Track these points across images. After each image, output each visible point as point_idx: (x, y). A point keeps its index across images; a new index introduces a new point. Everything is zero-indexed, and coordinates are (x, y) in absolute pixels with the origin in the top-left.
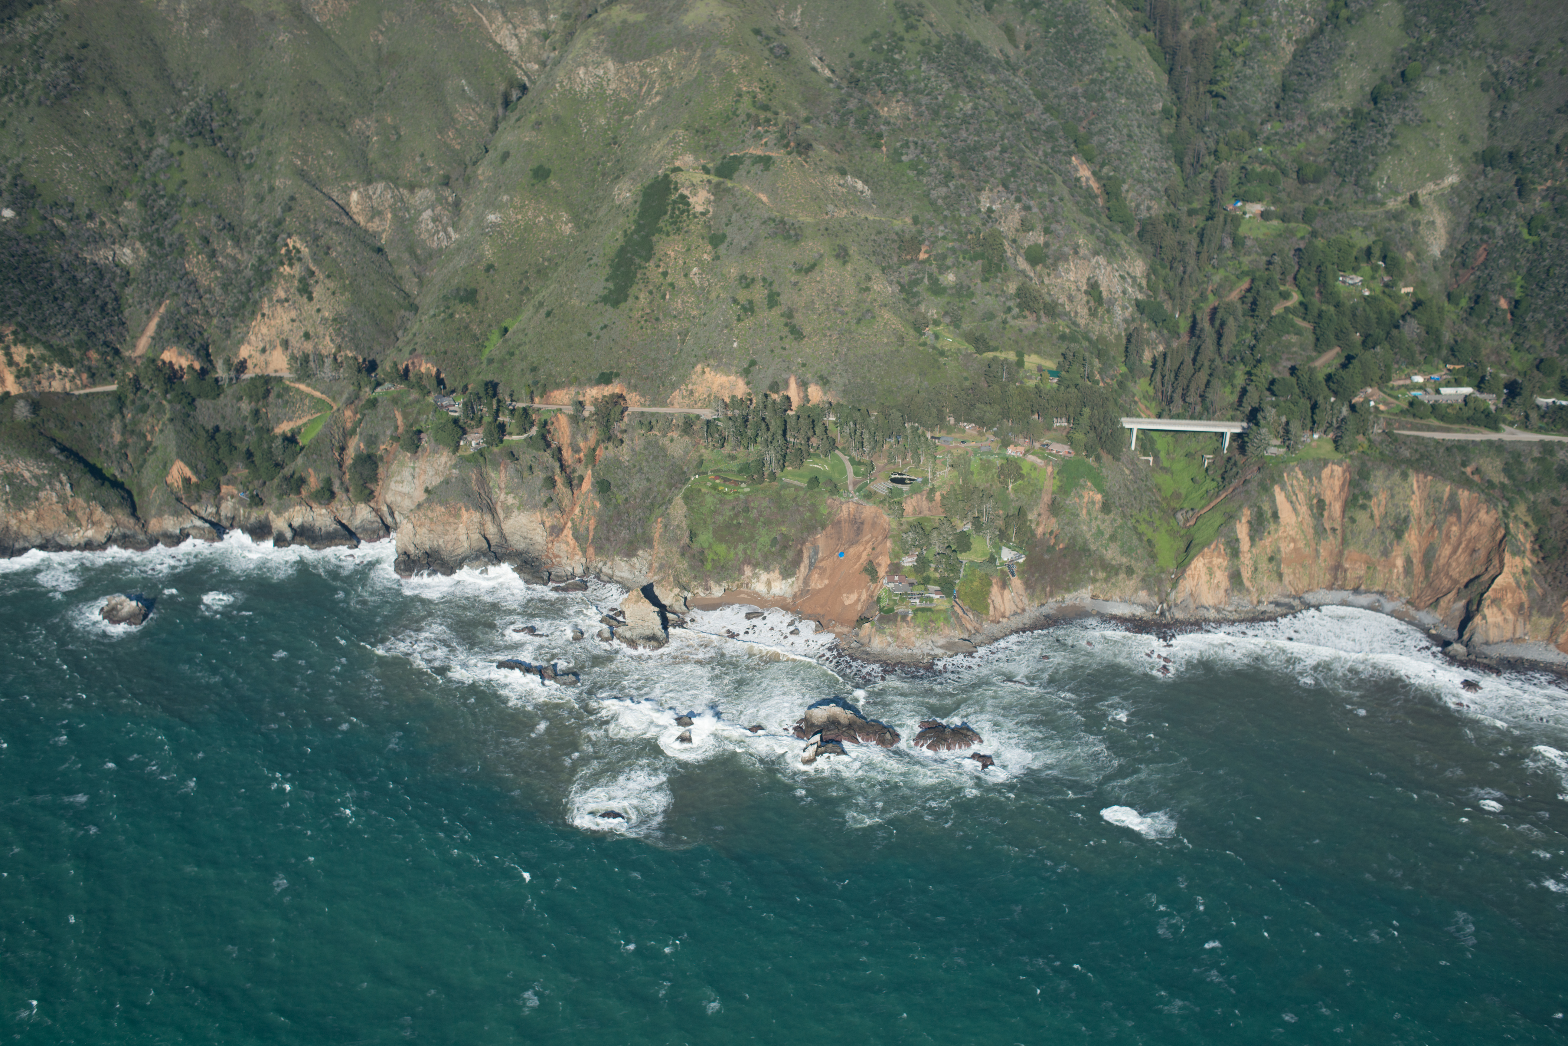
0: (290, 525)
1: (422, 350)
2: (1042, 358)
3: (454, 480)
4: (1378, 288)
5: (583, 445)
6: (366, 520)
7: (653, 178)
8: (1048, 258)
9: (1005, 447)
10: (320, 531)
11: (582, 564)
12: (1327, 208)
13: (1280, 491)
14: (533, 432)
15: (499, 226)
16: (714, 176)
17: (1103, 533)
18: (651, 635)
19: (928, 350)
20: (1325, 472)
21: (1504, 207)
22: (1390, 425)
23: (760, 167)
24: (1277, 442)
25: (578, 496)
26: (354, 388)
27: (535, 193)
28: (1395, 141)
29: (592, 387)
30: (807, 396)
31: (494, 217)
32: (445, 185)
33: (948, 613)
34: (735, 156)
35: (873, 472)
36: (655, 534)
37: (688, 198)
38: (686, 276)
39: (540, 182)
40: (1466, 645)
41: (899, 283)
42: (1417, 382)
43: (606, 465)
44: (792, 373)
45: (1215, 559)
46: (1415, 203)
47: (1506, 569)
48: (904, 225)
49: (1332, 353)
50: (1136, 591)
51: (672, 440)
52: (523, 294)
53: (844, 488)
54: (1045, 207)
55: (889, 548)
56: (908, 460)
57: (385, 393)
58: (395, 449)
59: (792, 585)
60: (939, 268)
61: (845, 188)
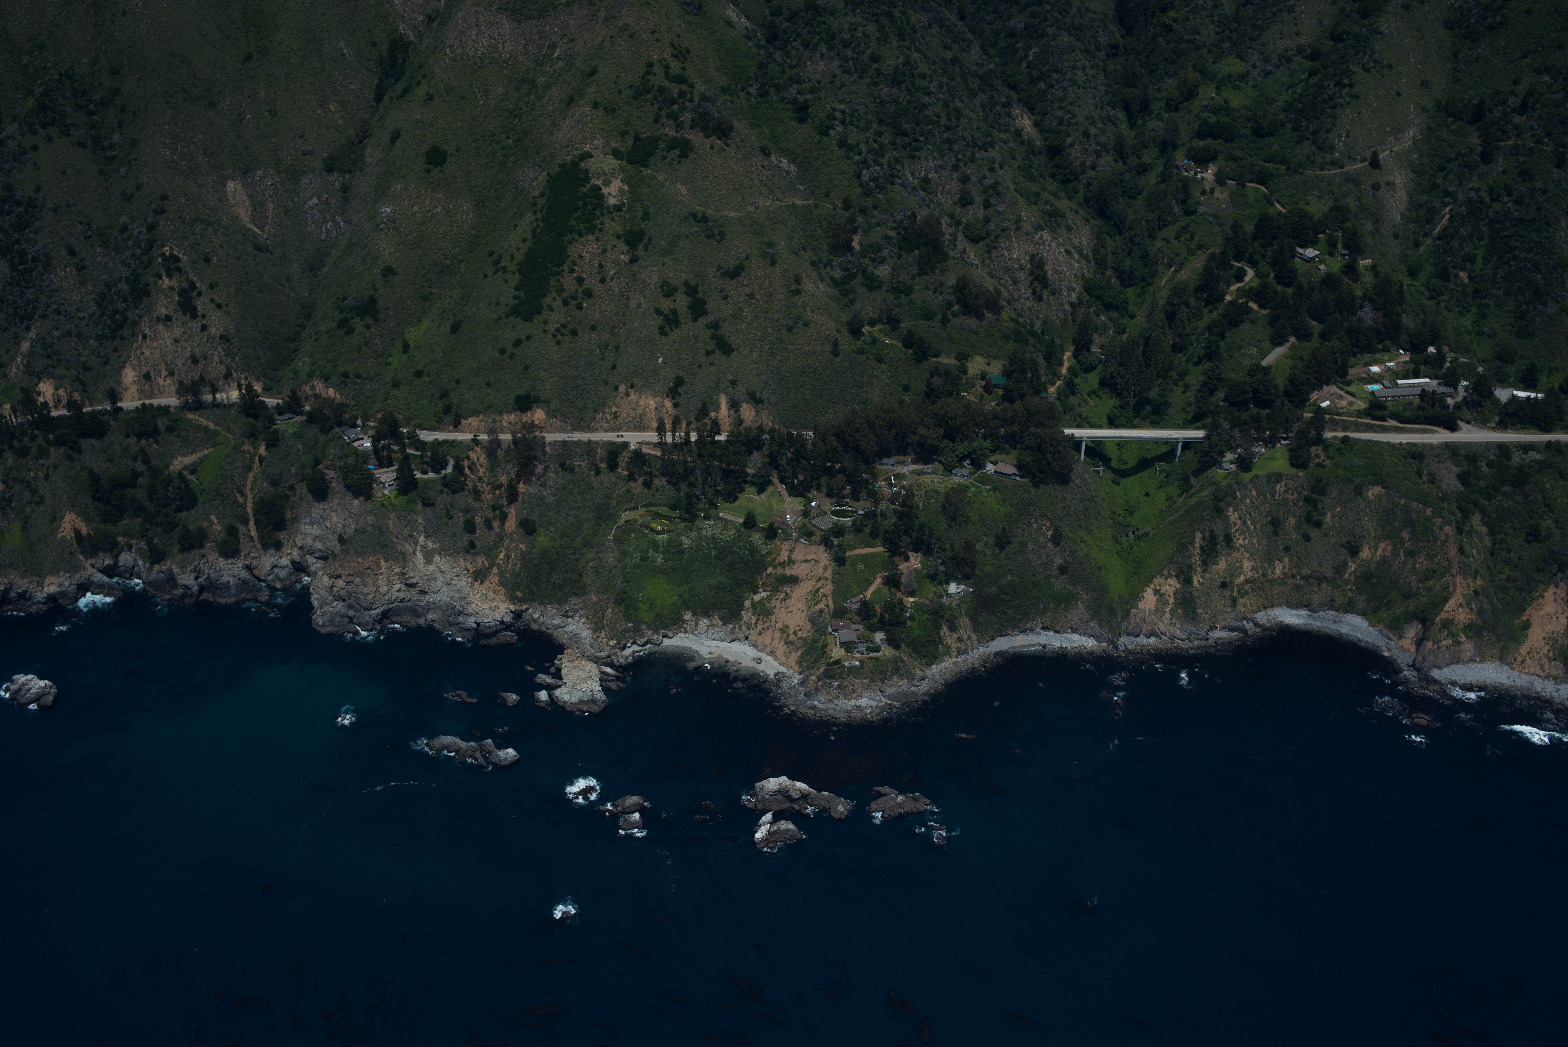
0: (196, 578)
1: (321, 372)
2: (986, 361)
3: (369, 528)
4: (1335, 264)
5: (503, 479)
6: (276, 566)
7: (560, 166)
8: (988, 234)
9: (949, 470)
10: (229, 582)
11: (511, 612)
12: (1283, 167)
13: (1234, 511)
14: (449, 469)
15: (394, 221)
16: (628, 162)
17: (1053, 562)
18: (590, 698)
19: (864, 358)
20: (1280, 488)
21: (1466, 167)
22: (1345, 428)
23: (676, 152)
24: (1229, 456)
25: (501, 537)
26: (251, 420)
27: (431, 180)
28: (1354, 91)
29: (509, 412)
30: (739, 416)
31: (388, 210)
32: (329, 170)
33: (896, 661)
34: (649, 137)
35: (813, 504)
36: (587, 580)
37: (600, 189)
38: (603, 281)
39: (436, 167)
40: (1418, 670)
41: (831, 278)
42: (1375, 373)
43: (529, 503)
44: (722, 391)
45: (1167, 587)
46: (1375, 163)
47: (1458, 591)
48: (835, 209)
49: (1288, 345)
50: (1087, 622)
51: (598, 472)
52: (425, 299)
53: (783, 523)
54: (984, 177)
55: (834, 590)
56: (848, 490)
57: (286, 425)
58: (302, 489)
59: (732, 631)
60: (873, 260)
61: (769, 170)
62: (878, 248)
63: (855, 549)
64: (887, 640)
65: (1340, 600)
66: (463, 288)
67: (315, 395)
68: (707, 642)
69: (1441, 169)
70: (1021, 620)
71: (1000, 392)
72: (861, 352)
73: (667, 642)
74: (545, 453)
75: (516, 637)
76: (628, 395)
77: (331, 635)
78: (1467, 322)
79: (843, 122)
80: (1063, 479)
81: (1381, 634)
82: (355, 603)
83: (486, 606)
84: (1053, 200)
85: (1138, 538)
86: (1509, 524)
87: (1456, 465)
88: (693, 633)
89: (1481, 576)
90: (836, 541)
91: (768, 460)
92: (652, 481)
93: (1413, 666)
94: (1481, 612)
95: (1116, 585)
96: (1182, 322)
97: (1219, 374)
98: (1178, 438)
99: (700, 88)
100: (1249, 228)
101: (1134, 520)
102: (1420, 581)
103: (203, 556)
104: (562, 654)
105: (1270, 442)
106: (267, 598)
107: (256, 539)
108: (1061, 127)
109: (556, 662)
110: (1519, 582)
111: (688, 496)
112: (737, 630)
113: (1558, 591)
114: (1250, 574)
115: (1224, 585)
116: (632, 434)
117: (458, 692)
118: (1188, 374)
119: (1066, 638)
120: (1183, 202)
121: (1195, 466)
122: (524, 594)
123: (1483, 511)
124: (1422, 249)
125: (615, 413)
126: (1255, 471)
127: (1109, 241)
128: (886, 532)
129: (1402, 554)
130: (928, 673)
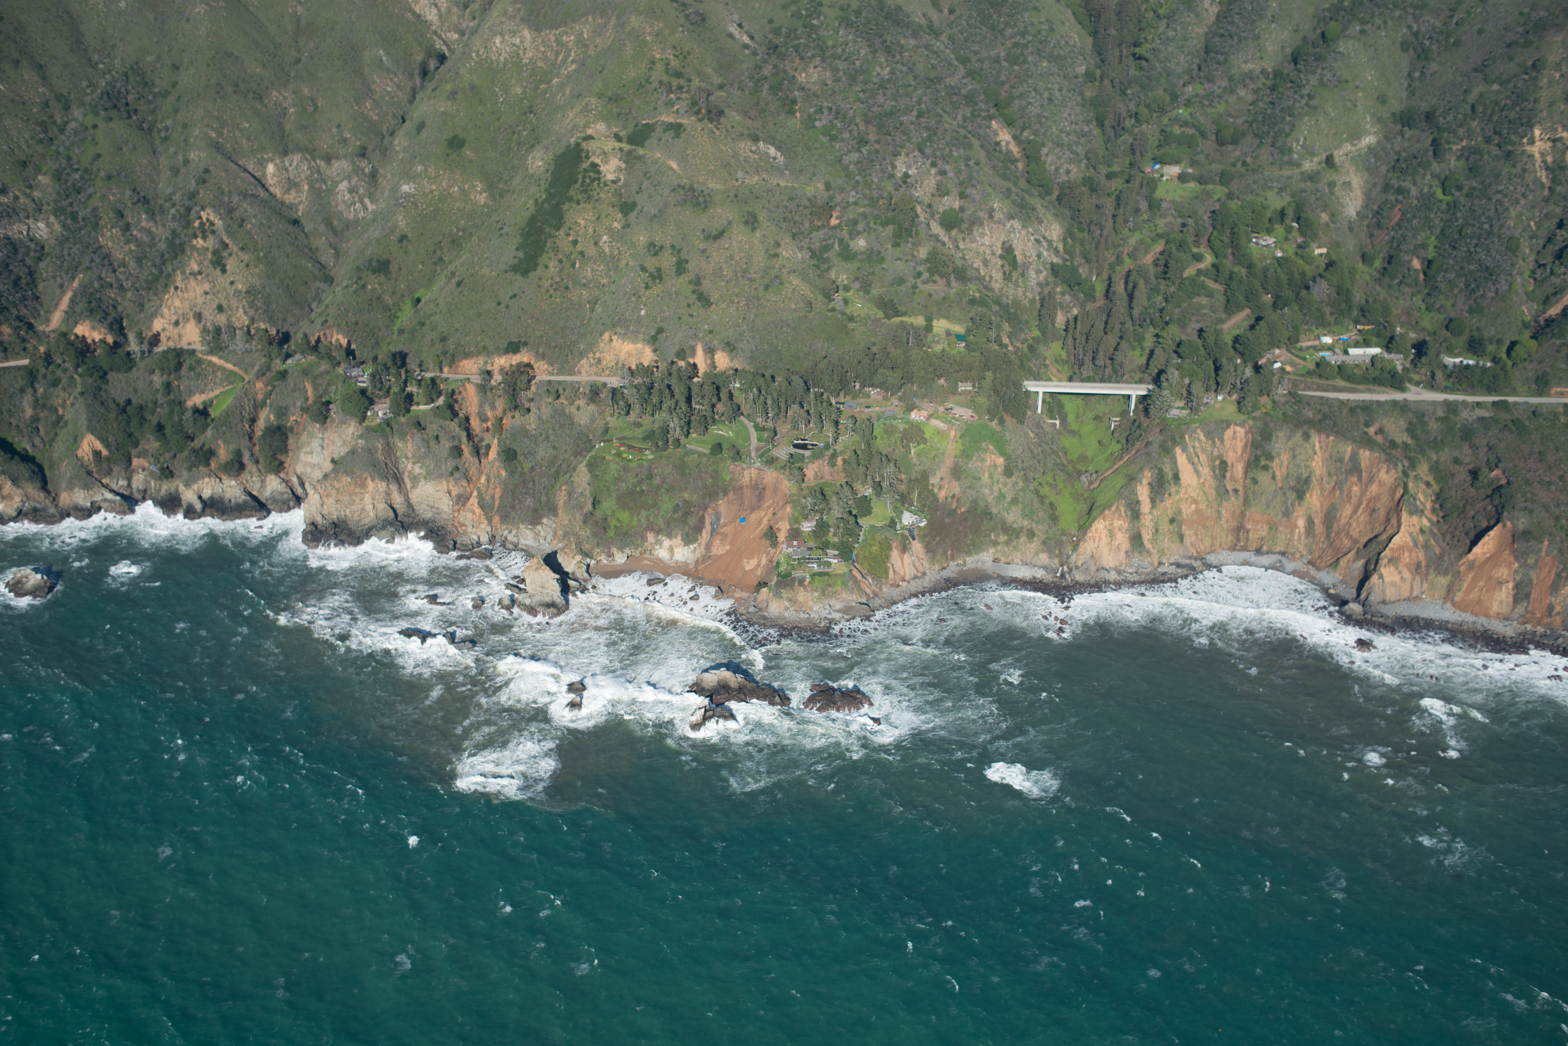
0: (200, 497)
1: (334, 322)
2: (951, 321)
3: (359, 451)
4: (1290, 250)
5: (491, 414)
7: (565, 147)
8: (963, 222)
9: (908, 412)
11: (488, 532)
13: (1182, 453)
14: (440, 402)
15: (413, 197)
16: (627, 144)
17: (1005, 497)
18: (550, 602)
20: (1228, 434)
22: (1296, 387)
23: (670, 135)
24: (1181, 404)
27: (450, 163)
28: (1312, 102)
29: (501, 355)
30: (714, 362)
31: (408, 187)
32: (361, 156)
33: (846, 577)
34: (647, 123)
35: (776, 438)
36: (559, 502)
37: (599, 166)
38: (596, 244)
39: (455, 152)
41: (810, 248)
42: (1326, 343)
43: (512, 434)
44: (699, 340)
46: (1330, 165)
47: (1404, 528)
48: (817, 191)
49: (1242, 315)
50: (1037, 554)
51: (578, 408)
53: (747, 454)
55: (791, 513)
56: (810, 426)
58: (306, 419)
60: (850, 234)
61: (756, 154)
62: (855, 222)
64: (838, 557)
67: (327, 341)
76: (611, 341)
84: (1025, 196)
87: (1404, 420)
89: (1427, 517)
94: (1427, 551)
99: (697, 83)
108: (1038, 139)
111: (660, 430)
113: (1504, 531)
115: (1171, 522)
119: (1016, 569)
120: (1149, 198)
122: (501, 517)
125: (599, 358)
127: (1078, 235)
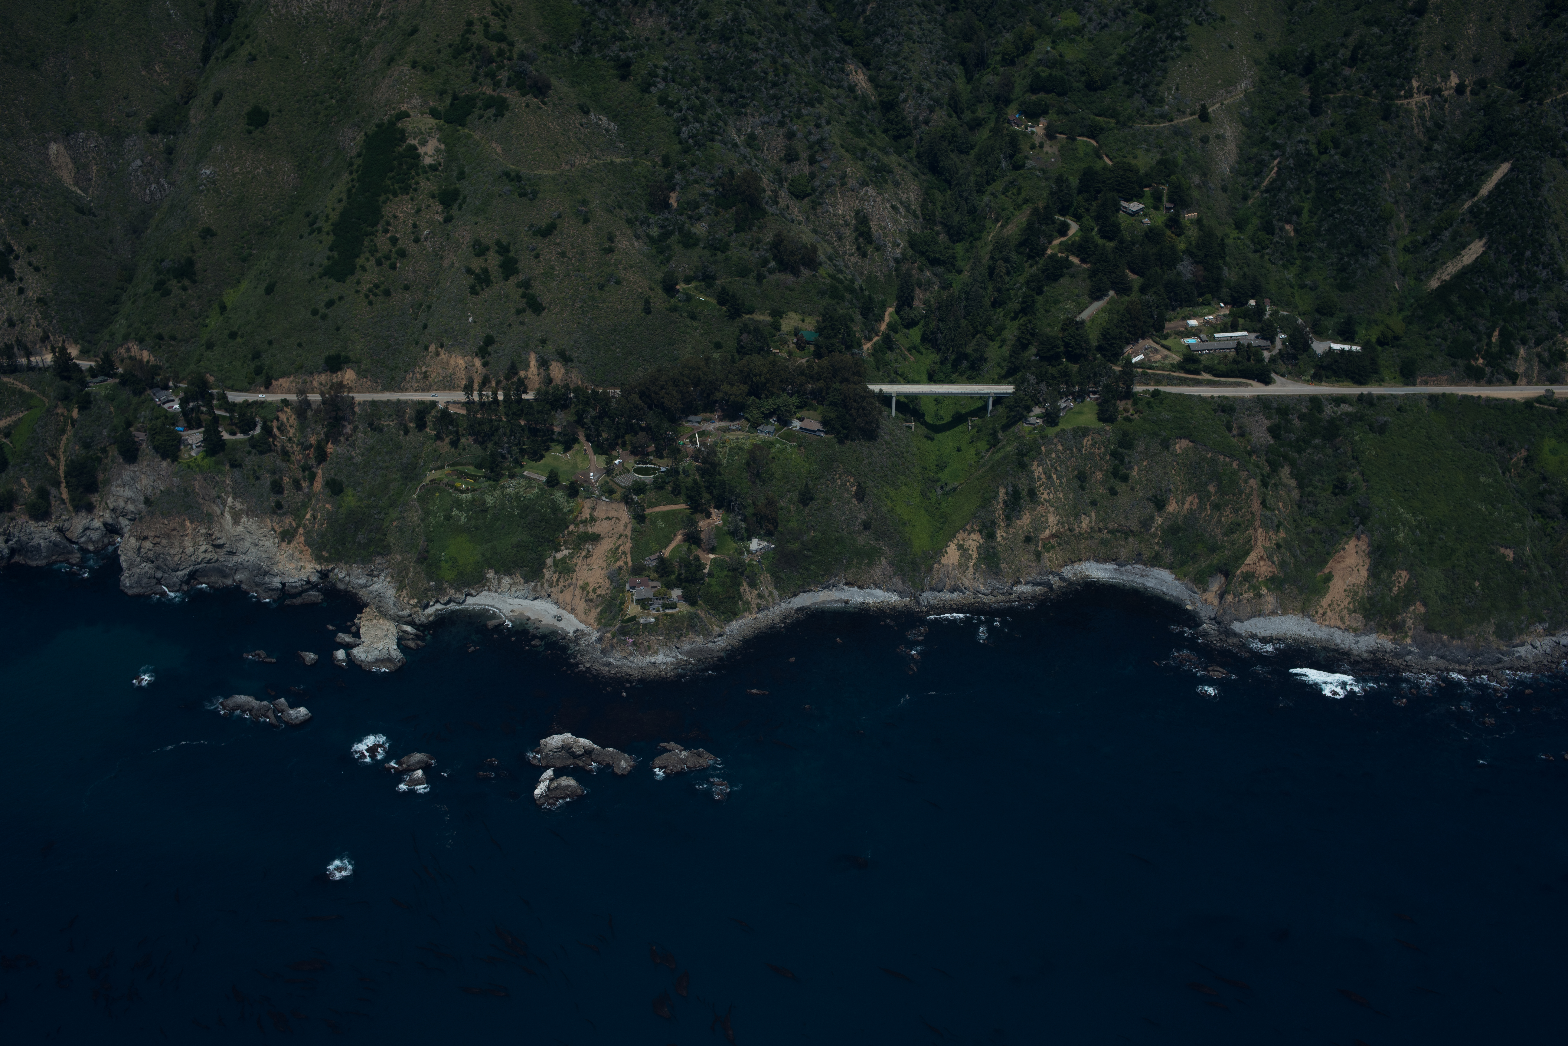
0: (7, 541)
1: (136, 334)
2: (801, 317)
3: (175, 490)
4: (1160, 218)
5: (313, 440)
6: (88, 529)
7: (378, 126)
8: (814, 190)
9: (754, 427)
10: (39, 544)
11: (317, 571)
12: (1113, 121)
13: (1038, 466)
14: (258, 431)
15: (214, 183)
16: (445, 121)
17: (857, 518)
18: (387, 656)
19: (677, 315)
20: (1086, 442)
21: (1295, 119)
22: (1158, 382)
23: (492, 111)
24: (1037, 410)
25: (309, 497)
26: (64, 382)
27: (252, 141)
28: (1185, 43)
29: (320, 373)
30: (549, 375)
31: (208, 172)
32: (153, 131)
33: (692, 617)
34: (467, 96)
35: (617, 462)
36: (391, 539)
37: (416, 149)
38: (417, 241)
39: (257, 128)
40: (1219, 623)
41: (648, 236)
42: (1192, 327)
43: (337, 463)
44: (532, 350)
45: (971, 542)
46: (1204, 117)
47: (1259, 544)
48: (654, 167)
49: (1106, 299)
50: (890, 577)
51: (406, 432)
52: (244, 260)
53: (586, 481)
54: (810, 133)
55: (633, 548)
56: (652, 448)
57: (98, 388)
58: (113, 451)
59: (535, 589)
60: (690, 218)
61: (588, 128)
62: (696, 205)
63: (656, 506)
64: (683, 596)
65: (1147, 554)
66: (281, 249)
67: (131, 358)
68: (510, 600)
69: (1272, 122)
70: (823, 576)
71: (812, 348)
72: (674, 309)
73: (470, 600)
74: (354, 413)
75: (321, 597)
76: (438, 354)
77: (138, 596)
78: (1290, 275)
79: (664, 79)
80: (871, 435)
81: (1187, 587)
82: (162, 565)
83: (292, 566)
84: (880, 155)
85: (947, 494)
86: (1318, 477)
87: (1267, 418)
88: (496, 591)
89: (1286, 528)
90: (636, 498)
91: (576, 418)
92: (459, 439)
93: (1215, 619)
94: (1283, 564)
95: (920, 541)
96: (1001, 277)
97: (1032, 329)
98: (988, 393)
99: (520, 46)
100: (1074, 182)
101: (944, 476)
102: (1225, 534)
103: (13, 519)
104: (361, 613)
105: (1079, 397)
106: (78, 560)
107: (67, 501)
108: (895, 82)
109: (356, 621)
110: (1324, 535)
111: (492, 455)
112: (539, 588)
113: (1360, 543)
114: (1055, 528)
115: (1028, 540)
116: (442, 393)
117: (257, 652)
118: (1005, 329)
119: (869, 594)
120: (1011, 157)
121: (1004, 421)
122: (330, 554)
123: (1293, 464)
124: (1250, 202)
125: (426, 372)
126: (1062, 426)
127: (938, 196)
128: (687, 488)
129: (1208, 507)
130: (727, 629)
